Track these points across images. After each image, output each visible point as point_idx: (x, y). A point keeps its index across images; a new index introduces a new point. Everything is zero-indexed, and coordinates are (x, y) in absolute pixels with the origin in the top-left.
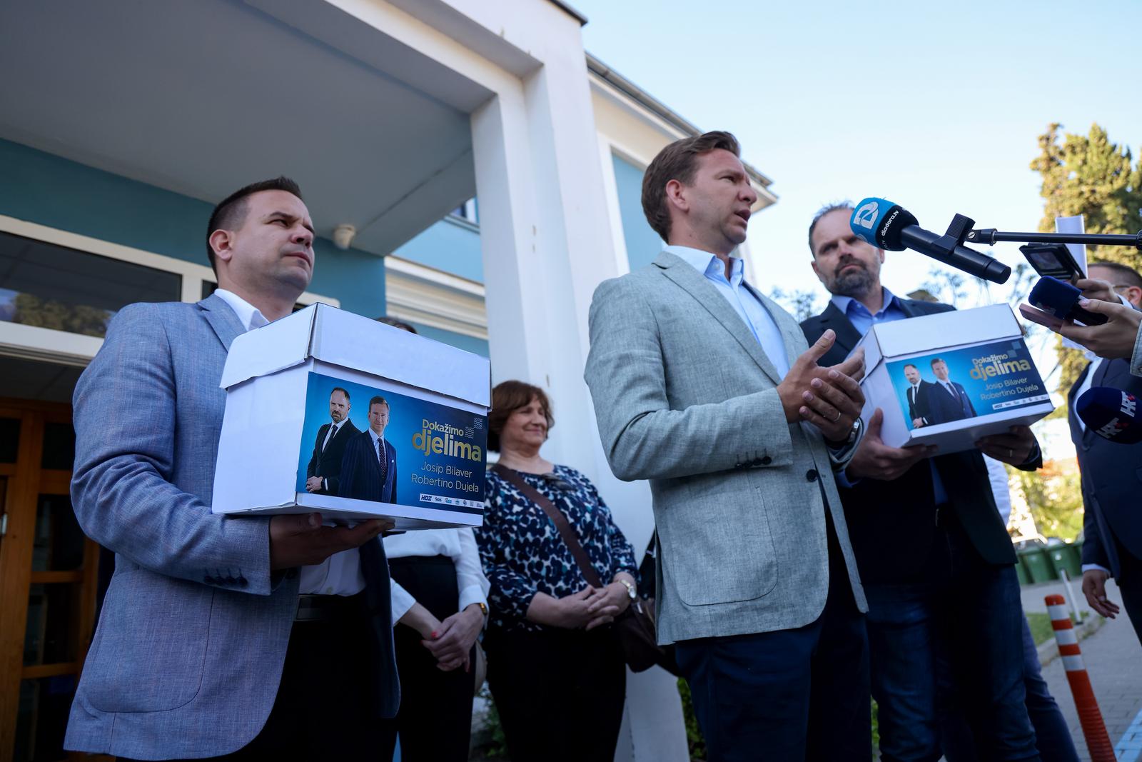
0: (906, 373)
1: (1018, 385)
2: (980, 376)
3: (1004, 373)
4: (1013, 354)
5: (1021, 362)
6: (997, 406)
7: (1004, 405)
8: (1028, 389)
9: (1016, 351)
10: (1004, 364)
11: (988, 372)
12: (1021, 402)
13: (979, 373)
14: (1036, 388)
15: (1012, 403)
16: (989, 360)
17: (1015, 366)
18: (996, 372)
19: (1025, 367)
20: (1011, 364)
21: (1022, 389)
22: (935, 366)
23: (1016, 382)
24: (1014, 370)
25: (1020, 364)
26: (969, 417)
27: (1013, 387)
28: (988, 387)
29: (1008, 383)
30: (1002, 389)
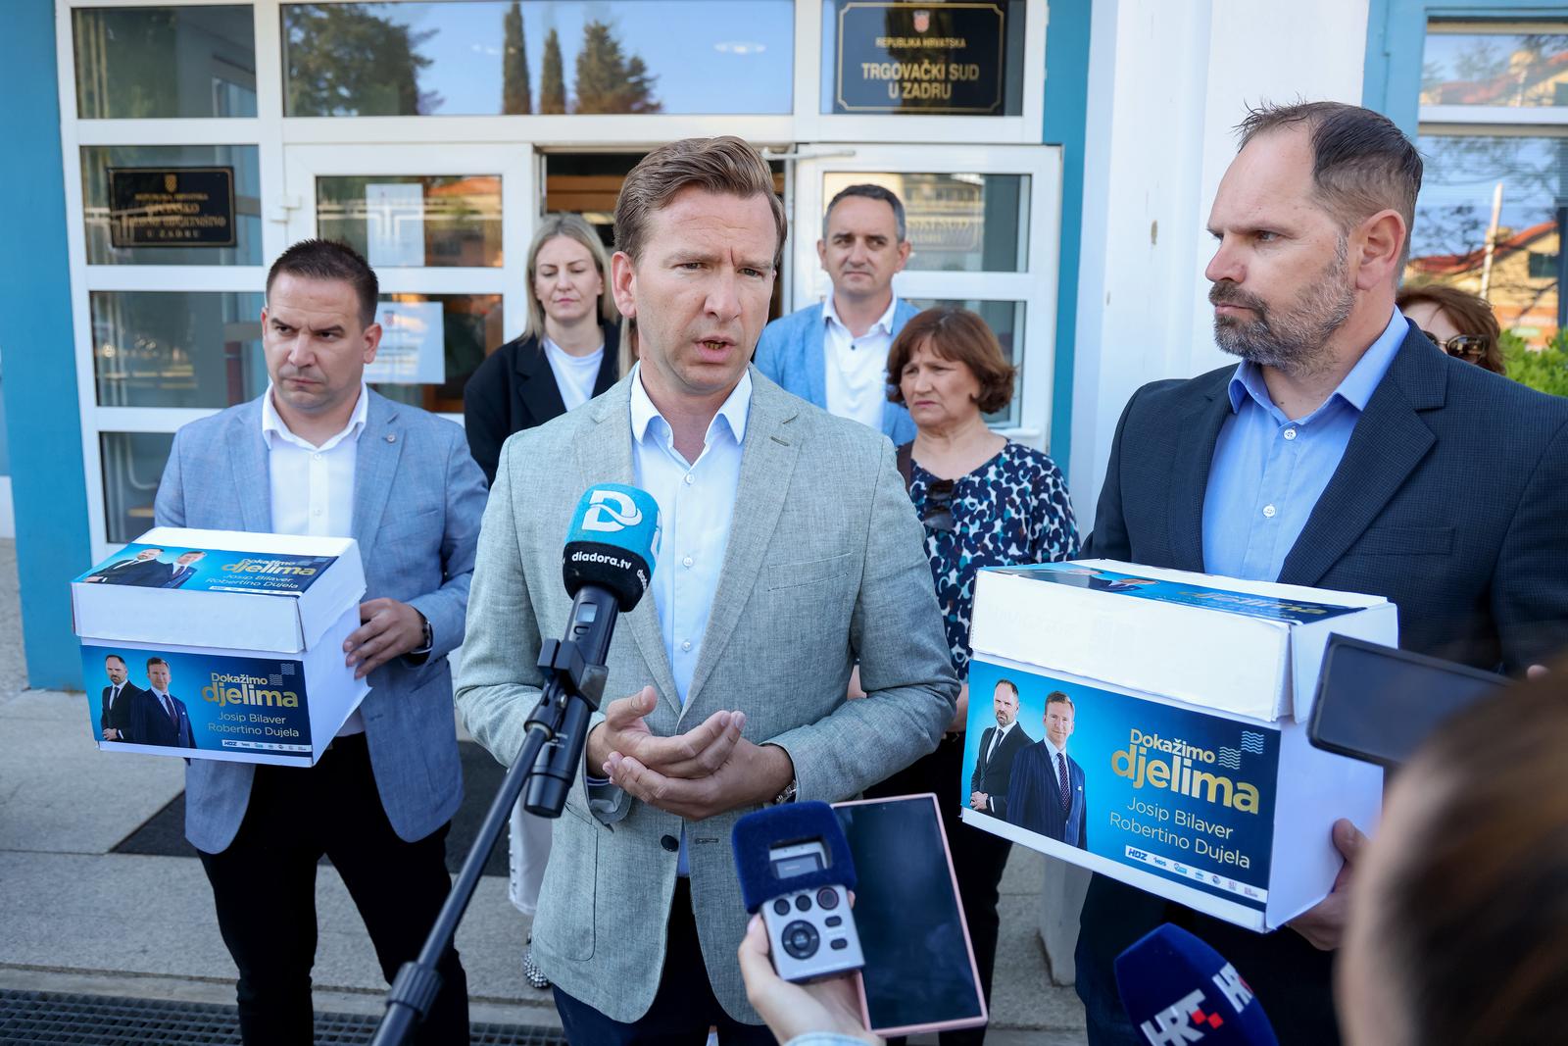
0: (995, 698)
1: (1204, 835)
2: (1130, 773)
3: (1185, 791)
4: (1231, 758)
5: (1241, 786)
6: (1133, 853)
7: (1151, 859)
8: (1224, 856)
9: (1245, 755)
10: (1196, 773)
11: (1151, 773)
12: (1191, 872)
13: (1132, 765)
14: (1245, 863)
15: (1170, 865)
16: (1167, 747)
17: (1220, 789)
18: (1169, 782)
19: (1245, 802)
20: (1213, 782)
21: (1208, 849)
22: (1053, 707)
23: (1202, 826)
24: (1212, 798)
25: (1236, 791)
26: (1070, 843)
27: (1191, 834)
28: (1135, 805)
29: (1182, 818)
30: (1163, 825)
